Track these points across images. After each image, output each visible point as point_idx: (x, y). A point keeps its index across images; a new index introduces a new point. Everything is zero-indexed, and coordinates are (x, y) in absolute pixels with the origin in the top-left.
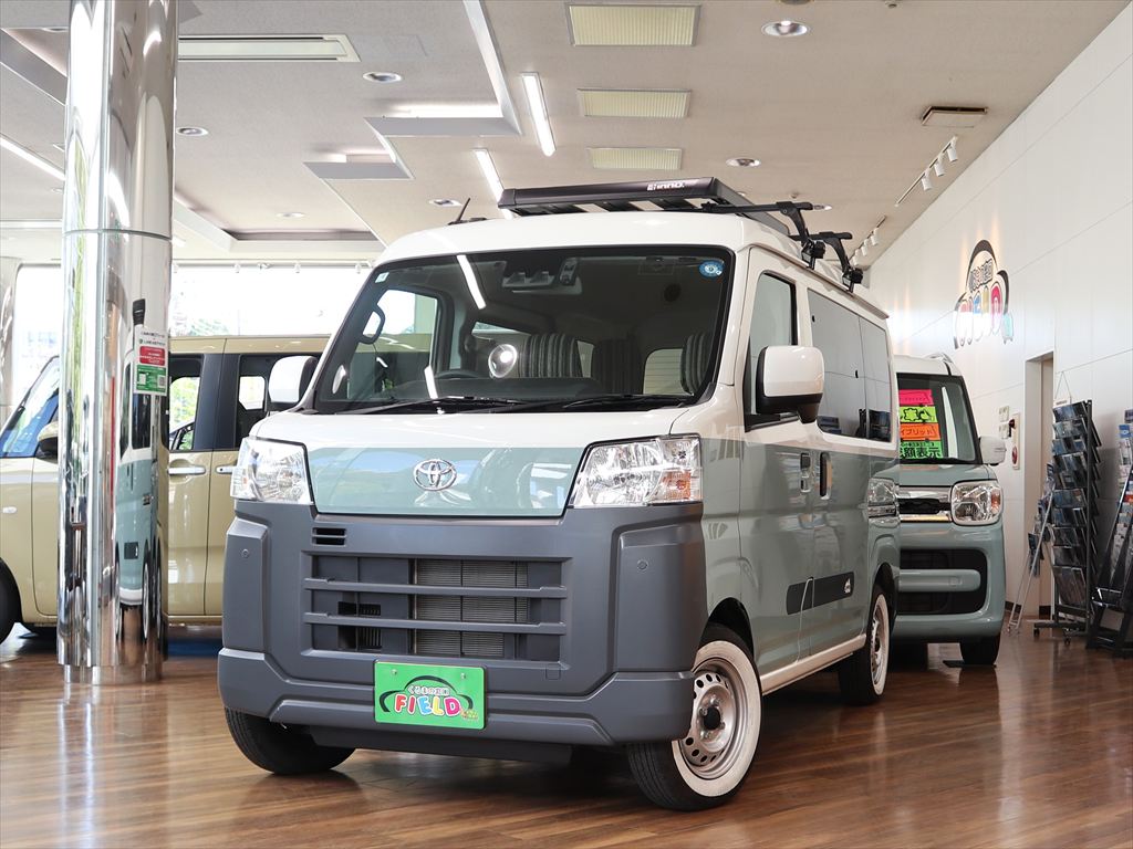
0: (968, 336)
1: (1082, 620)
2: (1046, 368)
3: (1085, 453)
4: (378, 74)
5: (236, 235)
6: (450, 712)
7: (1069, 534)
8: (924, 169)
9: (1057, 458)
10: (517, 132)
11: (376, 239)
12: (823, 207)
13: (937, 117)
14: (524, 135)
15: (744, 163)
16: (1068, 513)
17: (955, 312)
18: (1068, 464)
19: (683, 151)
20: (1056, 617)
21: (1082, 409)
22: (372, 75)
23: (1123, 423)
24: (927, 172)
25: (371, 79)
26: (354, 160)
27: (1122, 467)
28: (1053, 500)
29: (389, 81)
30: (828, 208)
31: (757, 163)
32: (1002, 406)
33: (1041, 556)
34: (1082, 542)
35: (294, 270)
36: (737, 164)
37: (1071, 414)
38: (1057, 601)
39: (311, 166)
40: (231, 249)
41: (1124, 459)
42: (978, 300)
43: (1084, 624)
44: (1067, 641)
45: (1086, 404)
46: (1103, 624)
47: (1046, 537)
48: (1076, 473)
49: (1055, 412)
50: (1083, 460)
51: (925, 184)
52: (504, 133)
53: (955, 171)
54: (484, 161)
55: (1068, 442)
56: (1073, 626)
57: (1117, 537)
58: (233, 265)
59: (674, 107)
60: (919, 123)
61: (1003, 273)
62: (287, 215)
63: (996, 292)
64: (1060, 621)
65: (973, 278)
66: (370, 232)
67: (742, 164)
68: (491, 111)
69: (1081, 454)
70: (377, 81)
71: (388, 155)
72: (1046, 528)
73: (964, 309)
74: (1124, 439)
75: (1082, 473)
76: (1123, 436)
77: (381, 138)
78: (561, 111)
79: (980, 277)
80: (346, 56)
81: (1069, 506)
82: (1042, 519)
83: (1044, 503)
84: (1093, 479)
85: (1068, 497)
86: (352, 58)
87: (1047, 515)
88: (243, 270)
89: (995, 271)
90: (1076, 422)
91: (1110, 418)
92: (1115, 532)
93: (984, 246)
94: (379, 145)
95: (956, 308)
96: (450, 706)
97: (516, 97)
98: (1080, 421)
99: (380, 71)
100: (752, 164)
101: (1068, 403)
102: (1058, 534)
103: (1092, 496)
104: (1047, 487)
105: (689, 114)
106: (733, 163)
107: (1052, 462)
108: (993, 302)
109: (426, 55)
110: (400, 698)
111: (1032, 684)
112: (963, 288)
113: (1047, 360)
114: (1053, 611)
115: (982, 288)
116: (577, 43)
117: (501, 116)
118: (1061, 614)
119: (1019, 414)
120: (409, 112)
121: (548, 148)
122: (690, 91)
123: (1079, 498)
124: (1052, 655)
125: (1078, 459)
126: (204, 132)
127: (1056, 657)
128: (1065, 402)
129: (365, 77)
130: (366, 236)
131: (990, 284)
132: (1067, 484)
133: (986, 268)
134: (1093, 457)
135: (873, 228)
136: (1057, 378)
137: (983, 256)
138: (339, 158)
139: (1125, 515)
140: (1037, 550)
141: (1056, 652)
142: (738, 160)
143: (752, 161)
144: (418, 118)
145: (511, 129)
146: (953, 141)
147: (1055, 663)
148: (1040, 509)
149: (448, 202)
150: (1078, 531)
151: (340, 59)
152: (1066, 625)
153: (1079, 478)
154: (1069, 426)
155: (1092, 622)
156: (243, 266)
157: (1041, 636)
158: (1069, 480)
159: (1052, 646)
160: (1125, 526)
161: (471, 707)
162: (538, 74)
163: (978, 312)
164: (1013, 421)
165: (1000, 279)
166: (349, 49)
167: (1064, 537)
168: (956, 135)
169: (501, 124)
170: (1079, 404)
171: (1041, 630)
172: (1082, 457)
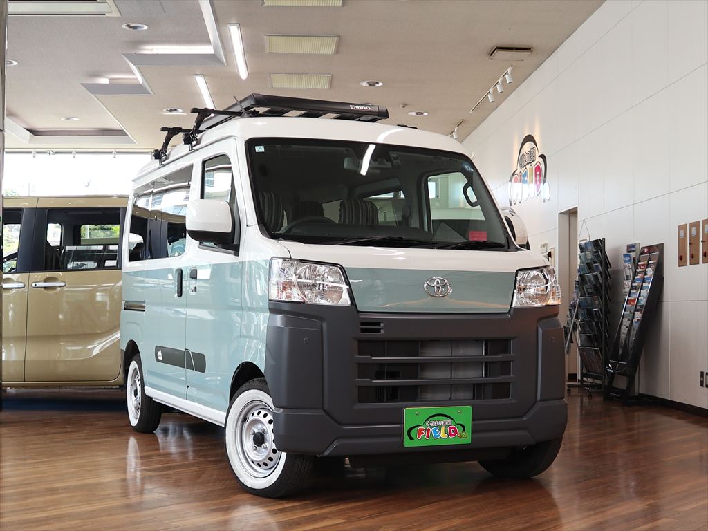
0: (519, 199)
1: (598, 382)
2: (573, 219)
3: (600, 272)
4: (132, 25)
5: (34, 132)
6: (451, 435)
7: (590, 326)
8: (490, 88)
9: (582, 276)
10: (223, 64)
11: (127, 135)
12: (422, 114)
13: (501, 54)
14: (228, 65)
15: (372, 84)
16: (589, 312)
17: (510, 183)
18: (590, 280)
19: (332, 75)
20: (582, 381)
21: (599, 244)
22: (128, 26)
23: (626, 253)
24: (491, 90)
25: (127, 28)
26: (114, 82)
27: (626, 282)
28: (579, 303)
29: (139, 29)
30: (425, 114)
31: (380, 84)
32: (543, 243)
33: (571, 341)
34: (599, 331)
35: (71, 156)
36: (367, 85)
37: (591, 248)
38: (582, 371)
39: (85, 85)
40: (30, 141)
41: (627, 276)
42: (525, 175)
43: (601, 385)
44: (590, 396)
45: (601, 241)
46: (614, 385)
47: (575, 328)
48: (595, 286)
49: (580, 246)
50: (600, 278)
51: (490, 98)
52: (214, 65)
53: (510, 89)
54: (200, 82)
55: (589, 265)
56: (592, 386)
57: (623, 327)
58: (31, 152)
59: (327, 47)
60: (488, 58)
61: (543, 157)
62: (68, 119)
63: (538, 169)
64: (585, 383)
65: (522, 160)
66: (123, 131)
67: (370, 85)
68: (207, 50)
69: (598, 273)
70: (131, 29)
71: (137, 79)
72: (575, 322)
73: (516, 181)
74: (627, 264)
75: (598, 285)
76: (625, 261)
77: (133, 67)
78: (253, 49)
79: (527, 159)
80: (111, 12)
81: (590, 308)
82: (571, 317)
83: (573, 306)
84: (606, 290)
85: (589, 302)
86: (115, 14)
87: (575, 314)
88: (37, 155)
89: (537, 155)
90: (595, 252)
91: (617, 250)
92: (621, 324)
93: (530, 138)
94: (132, 72)
95: (511, 180)
96: (451, 432)
97: (224, 40)
98: (597, 252)
99: (133, 23)
100: (377, 85)
101: (588, 241)
102: (583, 326)
103: (606, 301)
104: (575, 295)
105: (337, 51)
106: (365, 84)
107: (577, 279)
108: (536, 176)
109: (165, 12)
110: (420, 430)
112: (515, 166)
113: (573, 213)
114: (579, 377)
115: (528, 166)
116: (266, 4)
117: (213, 52)
118: (585, 379)
119: (554, 248)
120: (152, 50)
121: (243, 74)
122: (339, 36)
123: (597, 302)
124: (579, 405)
125: (596, 277)
126: (15, 63)
127: (582, 407)
128: (586, 240)
129: (124, 26)
130: (120, 133)
131: (533, 164)
132: (589, 293)
133: (531, 152)
134: (606, 275)
135: (454, 127)
136: (580, 224)
137: (528, 145)
138: (104, 81)
139: (629, 312)
140: (569, 337)
141: (582, 402)
142: (368, 83)
143: (378, 83)
144: (158, 54)
145: (220, 62)
146: (509, 70)
147: (581, 410)
148: (570, 310)
149: (175, 110)
150: (597, 324)
151: (107, 15)
152: (587, 386)
153: (597, 289)
154: (589, 255)
155: (606, 384)
156: (37, 152)
157: (572, 394)
158: (590, 290)
159: (579, 400)
160: (629, 320)
161: (464, 430)
162: (240, 24)
163: (526, 182)
164: (550, 252)
165: (541, 160)
166: (114, 8)
167: (587, 329)
168: (512, 66)
169: (213, 58)
170: (597, 240)
171: (572, 389)
172: (599, 275)
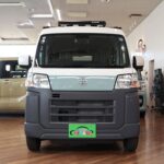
21: (160, 70)
29: (32, 10)
49: (155, 70)
52: (53, 20)
71: (31, 24)
86: (25, 6)
93: (141, 40)
94: (29, 22)
111: (151, 120)
113: (153, 61)
122: (87, 12)
154: (157, 73)
